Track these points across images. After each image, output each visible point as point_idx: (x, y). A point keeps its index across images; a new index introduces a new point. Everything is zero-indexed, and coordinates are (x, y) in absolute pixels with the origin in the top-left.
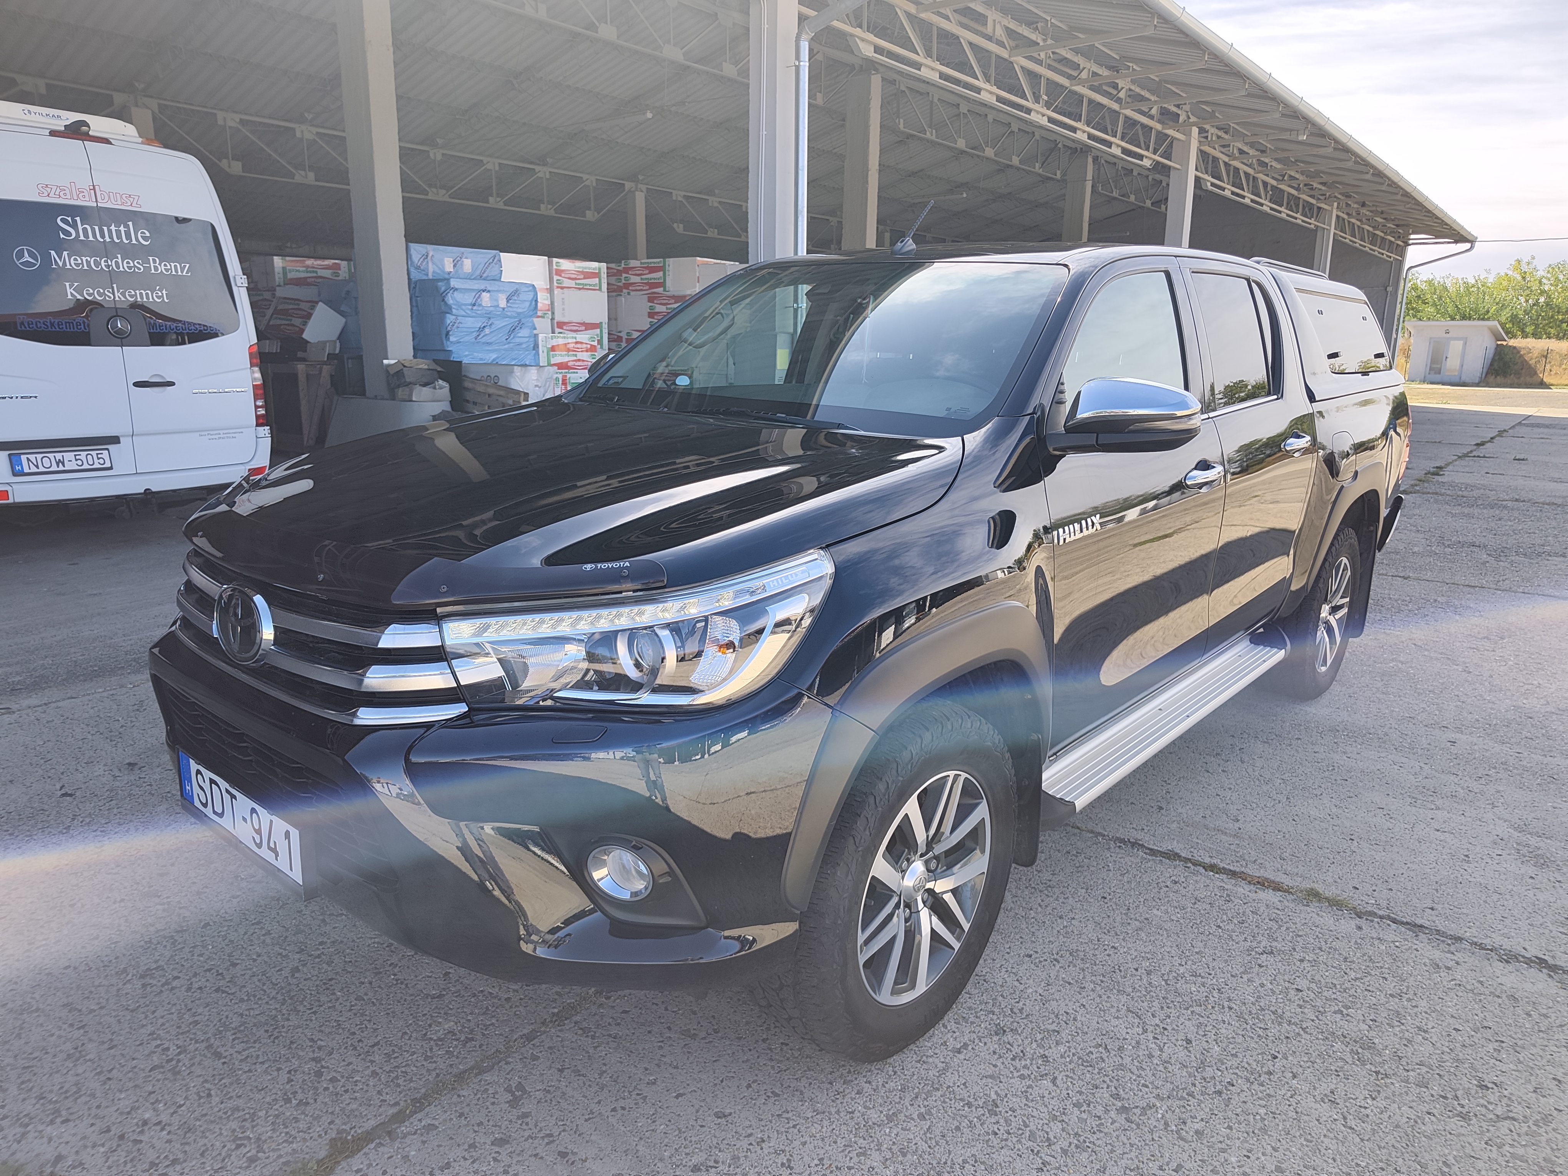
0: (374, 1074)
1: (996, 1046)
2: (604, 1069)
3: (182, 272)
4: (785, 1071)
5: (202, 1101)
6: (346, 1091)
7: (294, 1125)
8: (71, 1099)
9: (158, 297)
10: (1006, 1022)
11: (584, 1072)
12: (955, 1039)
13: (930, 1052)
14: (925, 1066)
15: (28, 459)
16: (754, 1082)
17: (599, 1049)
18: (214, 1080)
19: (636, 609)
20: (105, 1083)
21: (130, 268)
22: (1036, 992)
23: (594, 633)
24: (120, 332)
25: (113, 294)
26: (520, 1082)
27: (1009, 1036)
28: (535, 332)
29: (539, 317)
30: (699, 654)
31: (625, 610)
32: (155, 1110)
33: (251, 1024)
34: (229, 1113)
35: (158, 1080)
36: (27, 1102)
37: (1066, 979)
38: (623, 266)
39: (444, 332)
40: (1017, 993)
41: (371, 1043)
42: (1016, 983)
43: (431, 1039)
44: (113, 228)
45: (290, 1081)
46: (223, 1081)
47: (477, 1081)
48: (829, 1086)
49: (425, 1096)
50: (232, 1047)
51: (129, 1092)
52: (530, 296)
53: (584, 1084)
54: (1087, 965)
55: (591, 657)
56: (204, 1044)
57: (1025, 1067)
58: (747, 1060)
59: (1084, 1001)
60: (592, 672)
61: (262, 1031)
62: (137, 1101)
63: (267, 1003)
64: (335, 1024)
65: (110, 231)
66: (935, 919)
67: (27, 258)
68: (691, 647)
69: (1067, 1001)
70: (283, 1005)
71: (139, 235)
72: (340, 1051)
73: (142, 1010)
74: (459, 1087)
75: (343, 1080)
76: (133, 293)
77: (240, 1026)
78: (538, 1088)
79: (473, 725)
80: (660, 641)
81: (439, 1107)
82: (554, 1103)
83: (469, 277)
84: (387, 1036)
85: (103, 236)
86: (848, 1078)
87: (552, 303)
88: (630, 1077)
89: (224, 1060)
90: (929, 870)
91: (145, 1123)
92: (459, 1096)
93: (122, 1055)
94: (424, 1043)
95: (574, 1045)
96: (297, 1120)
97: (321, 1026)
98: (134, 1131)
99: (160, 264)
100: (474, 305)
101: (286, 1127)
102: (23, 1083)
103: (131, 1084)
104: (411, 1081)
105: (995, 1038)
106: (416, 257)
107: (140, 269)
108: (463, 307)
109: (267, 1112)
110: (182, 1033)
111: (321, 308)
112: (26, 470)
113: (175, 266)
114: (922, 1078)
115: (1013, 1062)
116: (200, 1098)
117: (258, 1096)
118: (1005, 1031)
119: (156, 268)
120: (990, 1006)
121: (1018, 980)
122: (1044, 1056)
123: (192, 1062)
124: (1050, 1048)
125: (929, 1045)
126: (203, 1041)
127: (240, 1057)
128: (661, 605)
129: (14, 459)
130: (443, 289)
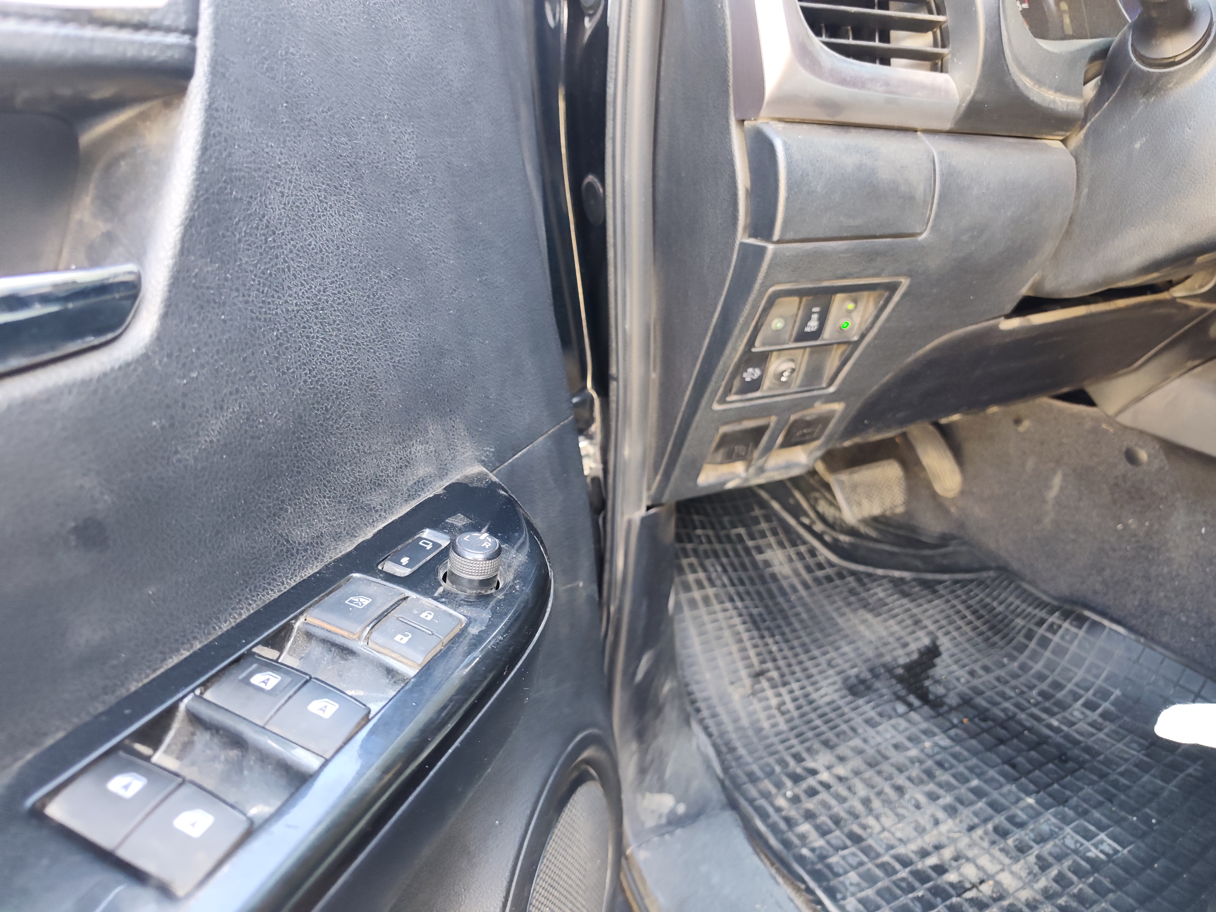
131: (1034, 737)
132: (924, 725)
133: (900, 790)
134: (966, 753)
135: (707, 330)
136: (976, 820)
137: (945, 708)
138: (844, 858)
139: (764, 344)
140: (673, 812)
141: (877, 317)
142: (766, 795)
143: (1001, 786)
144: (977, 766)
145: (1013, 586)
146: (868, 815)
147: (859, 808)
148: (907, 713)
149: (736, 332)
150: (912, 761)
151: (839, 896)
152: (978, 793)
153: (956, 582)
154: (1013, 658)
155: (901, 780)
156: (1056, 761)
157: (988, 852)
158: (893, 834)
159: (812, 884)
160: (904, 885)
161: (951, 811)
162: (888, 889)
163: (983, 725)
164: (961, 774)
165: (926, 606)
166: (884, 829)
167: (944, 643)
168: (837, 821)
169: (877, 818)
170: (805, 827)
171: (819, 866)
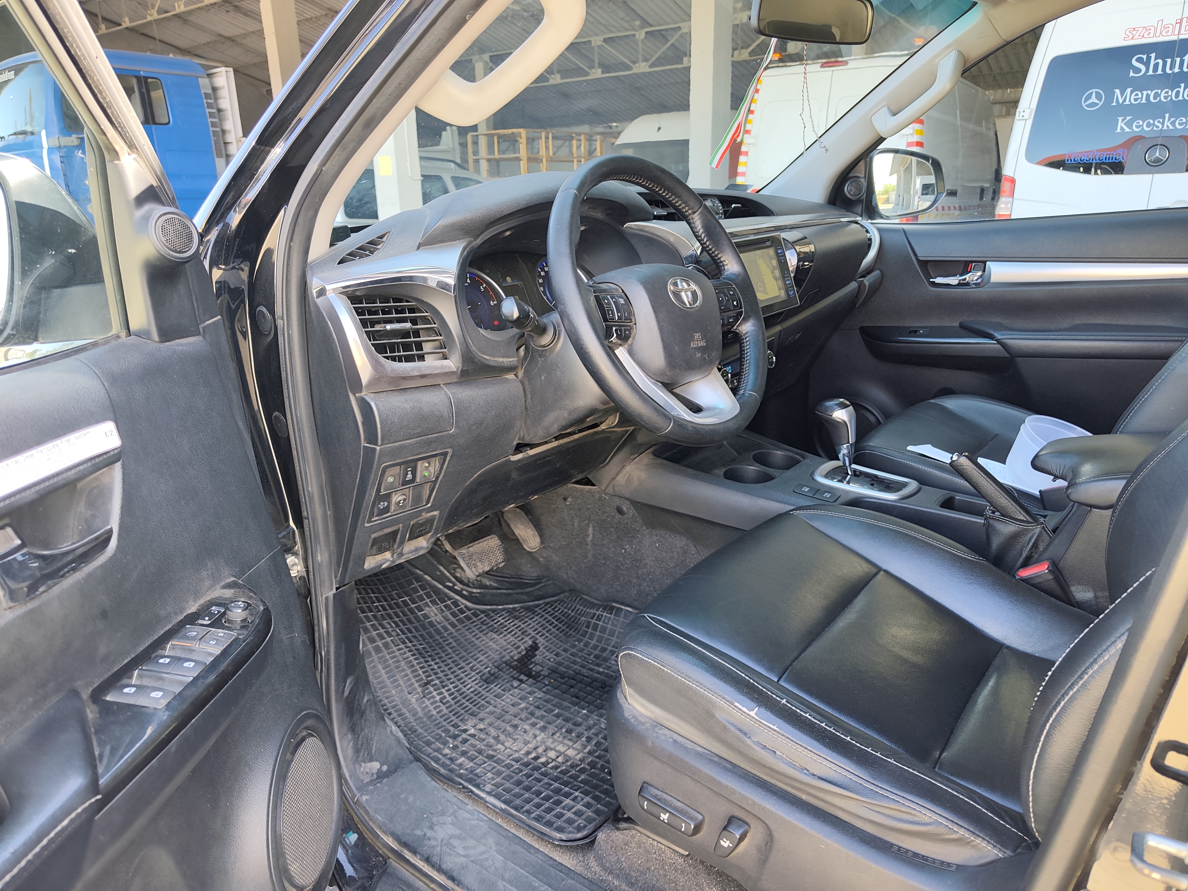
25: (1163, 123)
67: (1093, 100)
85: (1172, 68)
131: (590, 680)
132: (529, 689)
133: (516, 727)
134: (552, 698)
135: (354, 487)
136: (556, 729)
137: (542, 677)
138: (484, 768)
139: (385, 490)
140: (379, 770)
141: (441, 468)
142: (438, 750)
143: (570, 708)
144: (557, 703)
145: (578, 599)
146: (498, 744)
147: (492, 741)
148: (520, 685)
149: (369, 487)
150: (522, 710)
151: (481, 786)
152: (558, 716)
153: (547, 604)
154: (580, 641)
155: (516, 721)
156: (600, 689)
157: (561, 742)
158: (511, 749)
159: (466, 784)
160: (517, 771)
161: (543, 729)
162: (508, 775)
163: (563, 681)
164: (549, 709)
165: (530, 622)
166: (506, 748)
167: (541, 641)
168: (480, 752)
169: (503, 744)
170: (462, 760)
171: (470, 776)
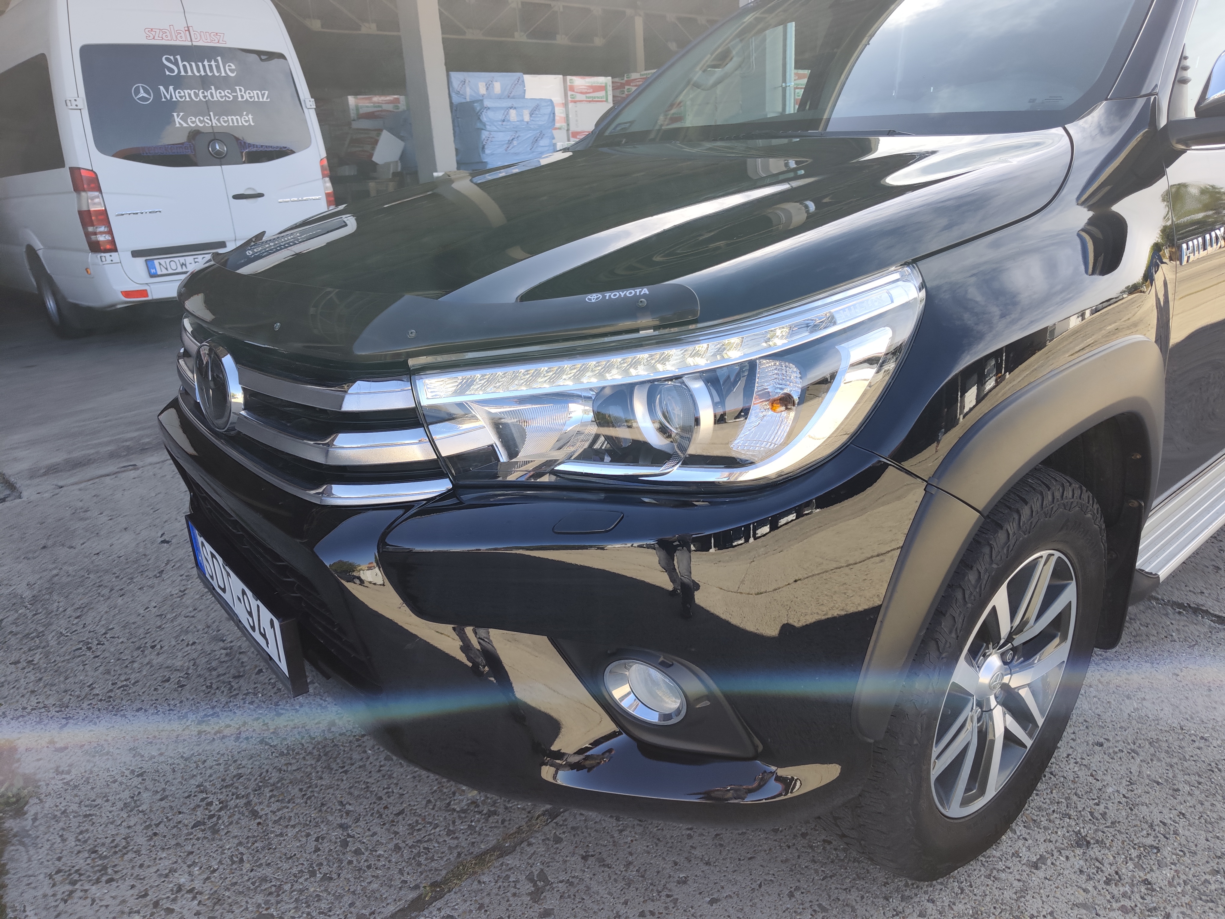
0: (397, 848)
1: (1082, 862)
2: (630, 858)
3: (263, 98)
4: (831, 877)
5: (234, 866)
6: (369, 867)
7: (316, 904)
8: (120, 854)
9: (246, 121)
10: (1087, 830)
11: (609, 861)
12: (1029, 848)
13: (1001, 865)
14: (997, 884)
15: (160, 264)
16: (797, 888)
17: (624, 833)
18: (248, 843)
19: (658, 353)
20: (151, 839)
21: (222, 97)
22: (1118, 791)
23: (604, 388)
24: (218, 153)
25: (211, 120)
26: (542, 870)
27: (1096, 850)
28: (554, 141)
29: (557, 129)
30: (744, 413)
31: (643, 355)
32: (190, 874)
33: (288, 781)
34: (257, 884)
35: (198, 839)
36: (81, 855)
37: (1153, 777)
38: (625, 79)
39: (481, 146)
40: (1095, 792)
41: (396, 810)
42: (1091, 779)
43: (454, 810)
44: (206, 63)
45: (317, 850)
46: (256, 845)
47: (497, 864)
48: (885, 902)
49: (445, 881)
50: (268, 806)
51: (170, 851)
52: (549, 110)
53: (610, 878)
54: (1175, 760)
55: (601, 419)
56: (244, 801)
57: (1124, 895)
58: (787, 860)
59: (1182, 808)
60: (602, 439)
61: (297, 790)
62: (176, 862)
63: (304, 758)
64: (363, 786)
65: (204, 66)
66: (1009, 718)
67: (142, 94)
68: (734, 404)
69: (1160, 807)
70: (318, 761)
71: (227, 68)
72: (367, 818)
73: (194, 759)
74: (480, 871)
75: (367, 854)
76: (226, 119)
77: (278, 782)
78: (561, 878)
79: (460, 506)
80: (692, 396)
81: (459, 894)
82: (577, 900)
83: (500, 97)
84: (412, 803)
85: (199, 71)
86: (906, 894)
87: (567, 116)
88: (658, 872)
89: (259, 820)
90: (1005, 663)
91: (180, 889)
92: (479, 882)
93: (171, 807)
94: (447, 814)
95: (598, 826)
96: (319, 898)
97: (350, 788)
98: (168, 897)
99: (245, 93)
100: (504, 121)
101: (308, 906)
102: (81, 833)
103: (173, 842)
104: (432, 859)
105: (1079, 851)
106: (456, 83)
107: (229, 98)
108: (495, 123)
109: (292, 885)
110: (226, 787)
111: (385, 135)
112: (159, 273)
113: (257, 94)
114: (997, 901)
115: (1108, 887)
116: (233, 862)
117: (286, 866)
118: (1088, 843)
119: (242, 97)
120: (1063, 807)
121: (1092, 775)
122: (1146, 882)
123: (230, 820)
124: (1152, 870)
125: (998, 854)
126: (243, 797)
127: (275, 818)
128: (690, 348)
129: (149, 263)
130: (478, 109)
